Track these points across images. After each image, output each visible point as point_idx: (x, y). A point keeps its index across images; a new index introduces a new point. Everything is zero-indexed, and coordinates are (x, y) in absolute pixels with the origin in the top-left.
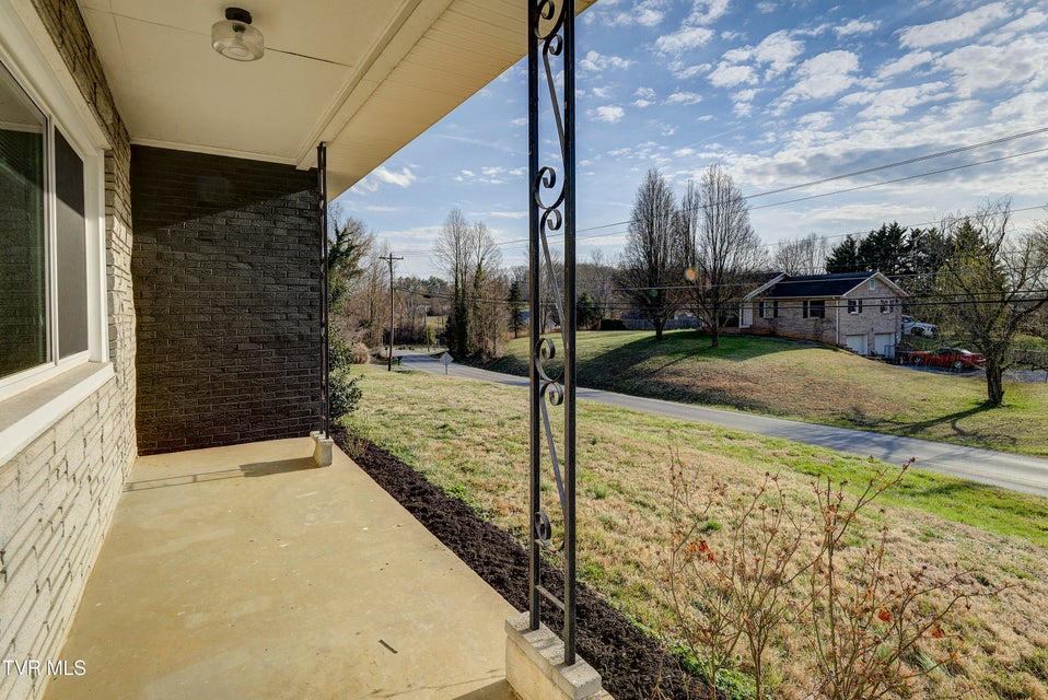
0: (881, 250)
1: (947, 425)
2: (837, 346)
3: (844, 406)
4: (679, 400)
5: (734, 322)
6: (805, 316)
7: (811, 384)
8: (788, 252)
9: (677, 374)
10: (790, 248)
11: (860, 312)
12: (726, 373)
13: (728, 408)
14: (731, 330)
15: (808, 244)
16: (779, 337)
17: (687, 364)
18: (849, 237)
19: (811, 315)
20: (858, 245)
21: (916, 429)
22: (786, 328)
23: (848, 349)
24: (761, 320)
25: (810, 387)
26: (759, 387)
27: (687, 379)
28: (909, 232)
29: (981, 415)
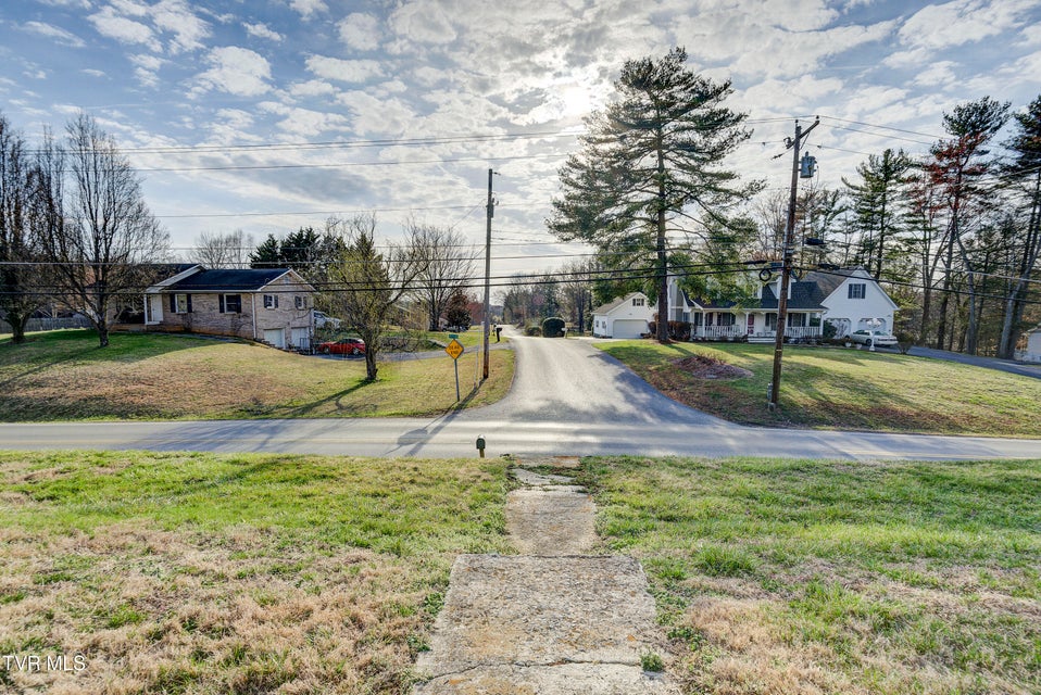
0: (299, 250)
1: (333, 402)
2: (255, 340)
3: (245, 398)
4: (34, 418)
5: (140, 319)
6: (222, 310)
7: (215, 380)
8: (213, 248)
9: (38, 384)
10: (216, 243)
11: (277, 306)
12: (112, 376)
13: (107, 419)
14: (134, 327)
15: (234, 241)
16: (194, 333)
17: (57, 371)
18: (271, 236)
19: (229, 310)
20: (279, 245)
21: (305, 411)
22: (202, 324)
23: (265, 343)
24: (173, 315)
25: (215, 382)
26: (153, 389)
27: (53, 390)
28: (322, 238)
29: (361, 391)
